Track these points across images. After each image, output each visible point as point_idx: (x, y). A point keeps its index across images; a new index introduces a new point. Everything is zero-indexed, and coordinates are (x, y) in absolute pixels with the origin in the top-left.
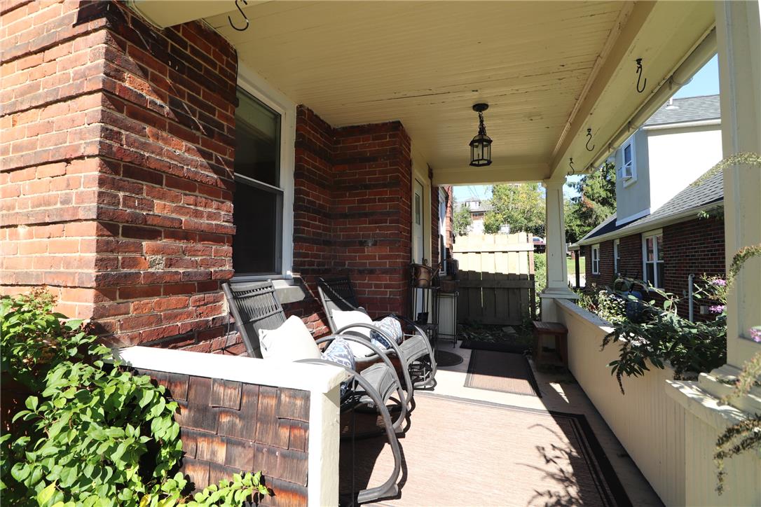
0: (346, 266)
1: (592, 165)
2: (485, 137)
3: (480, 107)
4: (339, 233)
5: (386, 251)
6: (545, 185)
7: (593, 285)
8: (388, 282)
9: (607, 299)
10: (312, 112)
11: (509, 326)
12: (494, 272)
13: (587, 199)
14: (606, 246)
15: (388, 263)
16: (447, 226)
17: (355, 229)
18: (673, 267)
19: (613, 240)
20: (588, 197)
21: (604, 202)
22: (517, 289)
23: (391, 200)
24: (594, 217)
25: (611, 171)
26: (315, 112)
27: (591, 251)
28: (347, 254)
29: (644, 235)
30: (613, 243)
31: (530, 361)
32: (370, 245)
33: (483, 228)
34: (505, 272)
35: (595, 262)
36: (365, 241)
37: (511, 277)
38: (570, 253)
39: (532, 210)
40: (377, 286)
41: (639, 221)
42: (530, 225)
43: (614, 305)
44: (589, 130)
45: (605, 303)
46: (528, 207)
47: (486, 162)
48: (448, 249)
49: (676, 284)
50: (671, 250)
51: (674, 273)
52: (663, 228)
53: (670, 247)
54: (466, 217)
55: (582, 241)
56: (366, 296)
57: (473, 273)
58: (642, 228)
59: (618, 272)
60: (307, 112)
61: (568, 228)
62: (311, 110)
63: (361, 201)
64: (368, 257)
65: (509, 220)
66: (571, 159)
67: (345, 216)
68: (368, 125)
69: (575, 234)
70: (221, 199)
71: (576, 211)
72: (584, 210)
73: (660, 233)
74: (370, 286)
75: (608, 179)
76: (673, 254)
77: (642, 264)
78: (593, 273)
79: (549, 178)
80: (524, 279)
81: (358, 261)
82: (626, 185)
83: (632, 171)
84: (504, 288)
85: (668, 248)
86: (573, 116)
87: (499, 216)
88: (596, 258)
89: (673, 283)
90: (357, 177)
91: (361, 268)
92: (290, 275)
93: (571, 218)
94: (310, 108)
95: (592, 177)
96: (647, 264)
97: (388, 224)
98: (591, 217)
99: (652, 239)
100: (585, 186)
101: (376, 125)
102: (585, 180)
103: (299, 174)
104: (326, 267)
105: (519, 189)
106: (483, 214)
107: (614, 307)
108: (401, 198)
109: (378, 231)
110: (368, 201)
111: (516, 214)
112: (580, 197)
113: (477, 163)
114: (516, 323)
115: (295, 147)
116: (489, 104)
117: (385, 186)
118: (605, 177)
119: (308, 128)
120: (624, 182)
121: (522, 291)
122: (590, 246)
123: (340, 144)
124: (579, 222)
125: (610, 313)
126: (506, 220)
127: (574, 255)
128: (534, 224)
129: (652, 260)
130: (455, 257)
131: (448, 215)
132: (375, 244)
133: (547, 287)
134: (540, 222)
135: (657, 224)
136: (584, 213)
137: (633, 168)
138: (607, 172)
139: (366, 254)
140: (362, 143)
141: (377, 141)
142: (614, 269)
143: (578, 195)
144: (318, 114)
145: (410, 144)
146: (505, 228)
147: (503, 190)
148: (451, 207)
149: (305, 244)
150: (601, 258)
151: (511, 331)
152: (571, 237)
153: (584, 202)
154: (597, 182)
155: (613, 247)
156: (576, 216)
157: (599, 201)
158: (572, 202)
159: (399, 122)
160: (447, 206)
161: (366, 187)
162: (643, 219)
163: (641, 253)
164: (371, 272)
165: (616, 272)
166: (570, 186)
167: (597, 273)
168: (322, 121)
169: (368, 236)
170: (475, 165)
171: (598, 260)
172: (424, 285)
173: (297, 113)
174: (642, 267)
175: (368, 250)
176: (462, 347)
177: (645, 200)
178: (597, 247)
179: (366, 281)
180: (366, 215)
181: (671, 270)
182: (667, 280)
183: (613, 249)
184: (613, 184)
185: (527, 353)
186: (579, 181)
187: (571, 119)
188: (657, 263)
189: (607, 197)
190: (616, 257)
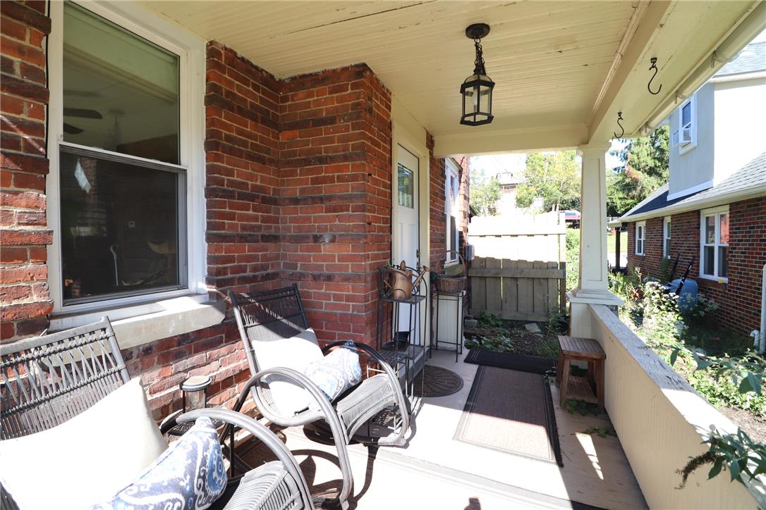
0: (298, 270)
1: (647, 124)
2: (482, 78)
3: (477, 31)
4: (288, 224)
5: (348, 250)
6: (581, 153)
7: (636, 269)
8: (351, 293)
9: (656, 292)
10: (235, 54)
11: (534, 322)
12: (517, 260)
13: (632, 168)
14: (655, 224)
15: (350, 266)
16: (460, 205)
17: (308, 219)
18: (742, 253)
19: (663, 217)
20: (633, 166)
21: (651, 172)
22: (544, 279)
23: (354, 178)
24: (639, 188)
25: (660, 136)
26: (240, 54)
27: (635, 228)
28: (300, 253)
29: (702, 213)
30: (663, 220)
31: (553, 388)
32: (327, 242)
33: (515, 201)
34: (530, 259)
35: (640, 242)
36: (321, 236)
37: (537, 265)
38: (610, 229)
39: (568, 182)
40: (337, 297)
41: (698, 195)
42: (566, 198)
43: (664, 299)
44: (654, 60)
45: (653, 297)
46: (564, 179)
47: (485, 118)
48: (461, 233)
49: (745, 274)
50: (739, 233)
51: (742, 261)
52: (731, 205)
53: (739, 229)
54: (495, 191)
55: (625, 218)
56: (323, 310)
57: (492, 260)
58: (702, 204)
59: (667, 254)
60: (223, 52)
61: (609, 201)
62: (231, 51)
63: (315, 181)
64: (325, 258)
65: (543, 193)
66: (620, 114)
67: (296, 201)
68: (323, 72)
69: (616, 207)
70: (12, 188)
71: (619, 182)
72: (627, 180)
73: (726, 210)
74: (327, 297)
75: (656, 145)
76: (743, 236)
77: (698, 247)
78: (637, 253)
79: (587, 143)
80: (553, 268)
81: (312, 262)
82: (682, 151)
83: (691, 135)
84: (528, 278)
85: (737, 229)
86: (626, 41)
87: (532, 189)
88: (640, 237)
89: (740, 273)
90: (310, 146)
91: (316, 272)
92: (203, 289)
93: (613, 190)
94: (228, 46)
95: (638, 144)
96: (705, 247)
97: (350, 213)
98: (635, 188)
99: (714, 217)
100: (629, 154)
101: (334, 71)
102: (630, 148)
103: (213, 144)
104: (269, 271)
105: (555, 158)
106: (515, 187)
107: (664, 302)
108: (370, 175)
109: (337, 223)
110: (324, 180)
111: (550, 187)
112: (624, 167)
113: (471, 119)
114: (543, 319)
115: (206, 104)
116: (491, 24)
117: (345, 158)
118: (653, 144)
119: (226, 76)
120: (680, 148)
121: (550, 282)
122: (634, 223)
123: (288, 101)
124: (621, 195)
125: (659, 308)
126: (539, 193)
127: (614, 232)
128: (570, 197)
129: (713, 242)
130: (470, 241)
131: (462, 192)
132: (333, 240)
133: (579, 287)
134: (578, 195)
135: (724, 200)
136: (628, 185)
137: (693, 131)
138: (656, 138)
139: (323, 253)
140: (316, 98)
141: (335, 95)
142: (662, 251)
143: (621, 164)
144: (247, 57)
145: (390, 100)
146: (539, 202)
147: (538, 161)
148: (467, 182)
149: (224, 244)
150: (647, 237)
151: (534, 329)
152: (612, 212)
153: (628, 172)
154: (644, 149)
155: (663, 225)
156: (617, 187)
157: (645, 171)
158: (614, 171)
159: (364, 65)
160: (460, 181)
161: (321, 160)
162: (703, 193)
163: (699, 234)
164: (329, 278)
165: (665, 255)
166: (613, 154)
167: (641, 254)
168: (256, 68)
169: (325, 229)
170: (469, 123)
171: (643, 239)
172: (400, 297)
173: (207, 54)
174: (699, 250)
175: (326, 248)
176: (467, 361)
177: (706, 169)
178: (643, 224)
179: (323, 291)
180: (321, 200)
181: (738, 256)
182: (731, 268)
183: (663, 228)
184: (662, 151)
185: (550, 374)
186: (623, 149)
187: (622, 49)
188: (719, 247)
189: (655, 166)
190: (666, 237)
